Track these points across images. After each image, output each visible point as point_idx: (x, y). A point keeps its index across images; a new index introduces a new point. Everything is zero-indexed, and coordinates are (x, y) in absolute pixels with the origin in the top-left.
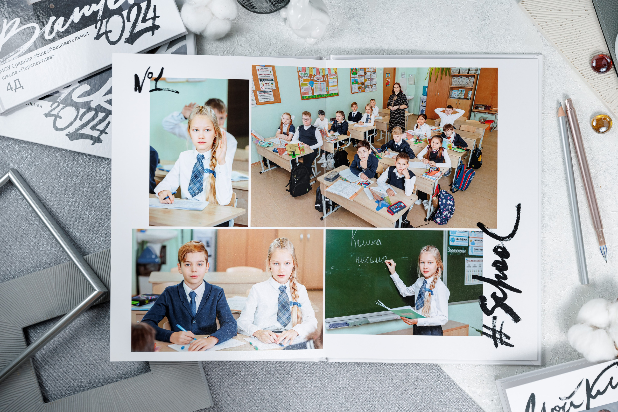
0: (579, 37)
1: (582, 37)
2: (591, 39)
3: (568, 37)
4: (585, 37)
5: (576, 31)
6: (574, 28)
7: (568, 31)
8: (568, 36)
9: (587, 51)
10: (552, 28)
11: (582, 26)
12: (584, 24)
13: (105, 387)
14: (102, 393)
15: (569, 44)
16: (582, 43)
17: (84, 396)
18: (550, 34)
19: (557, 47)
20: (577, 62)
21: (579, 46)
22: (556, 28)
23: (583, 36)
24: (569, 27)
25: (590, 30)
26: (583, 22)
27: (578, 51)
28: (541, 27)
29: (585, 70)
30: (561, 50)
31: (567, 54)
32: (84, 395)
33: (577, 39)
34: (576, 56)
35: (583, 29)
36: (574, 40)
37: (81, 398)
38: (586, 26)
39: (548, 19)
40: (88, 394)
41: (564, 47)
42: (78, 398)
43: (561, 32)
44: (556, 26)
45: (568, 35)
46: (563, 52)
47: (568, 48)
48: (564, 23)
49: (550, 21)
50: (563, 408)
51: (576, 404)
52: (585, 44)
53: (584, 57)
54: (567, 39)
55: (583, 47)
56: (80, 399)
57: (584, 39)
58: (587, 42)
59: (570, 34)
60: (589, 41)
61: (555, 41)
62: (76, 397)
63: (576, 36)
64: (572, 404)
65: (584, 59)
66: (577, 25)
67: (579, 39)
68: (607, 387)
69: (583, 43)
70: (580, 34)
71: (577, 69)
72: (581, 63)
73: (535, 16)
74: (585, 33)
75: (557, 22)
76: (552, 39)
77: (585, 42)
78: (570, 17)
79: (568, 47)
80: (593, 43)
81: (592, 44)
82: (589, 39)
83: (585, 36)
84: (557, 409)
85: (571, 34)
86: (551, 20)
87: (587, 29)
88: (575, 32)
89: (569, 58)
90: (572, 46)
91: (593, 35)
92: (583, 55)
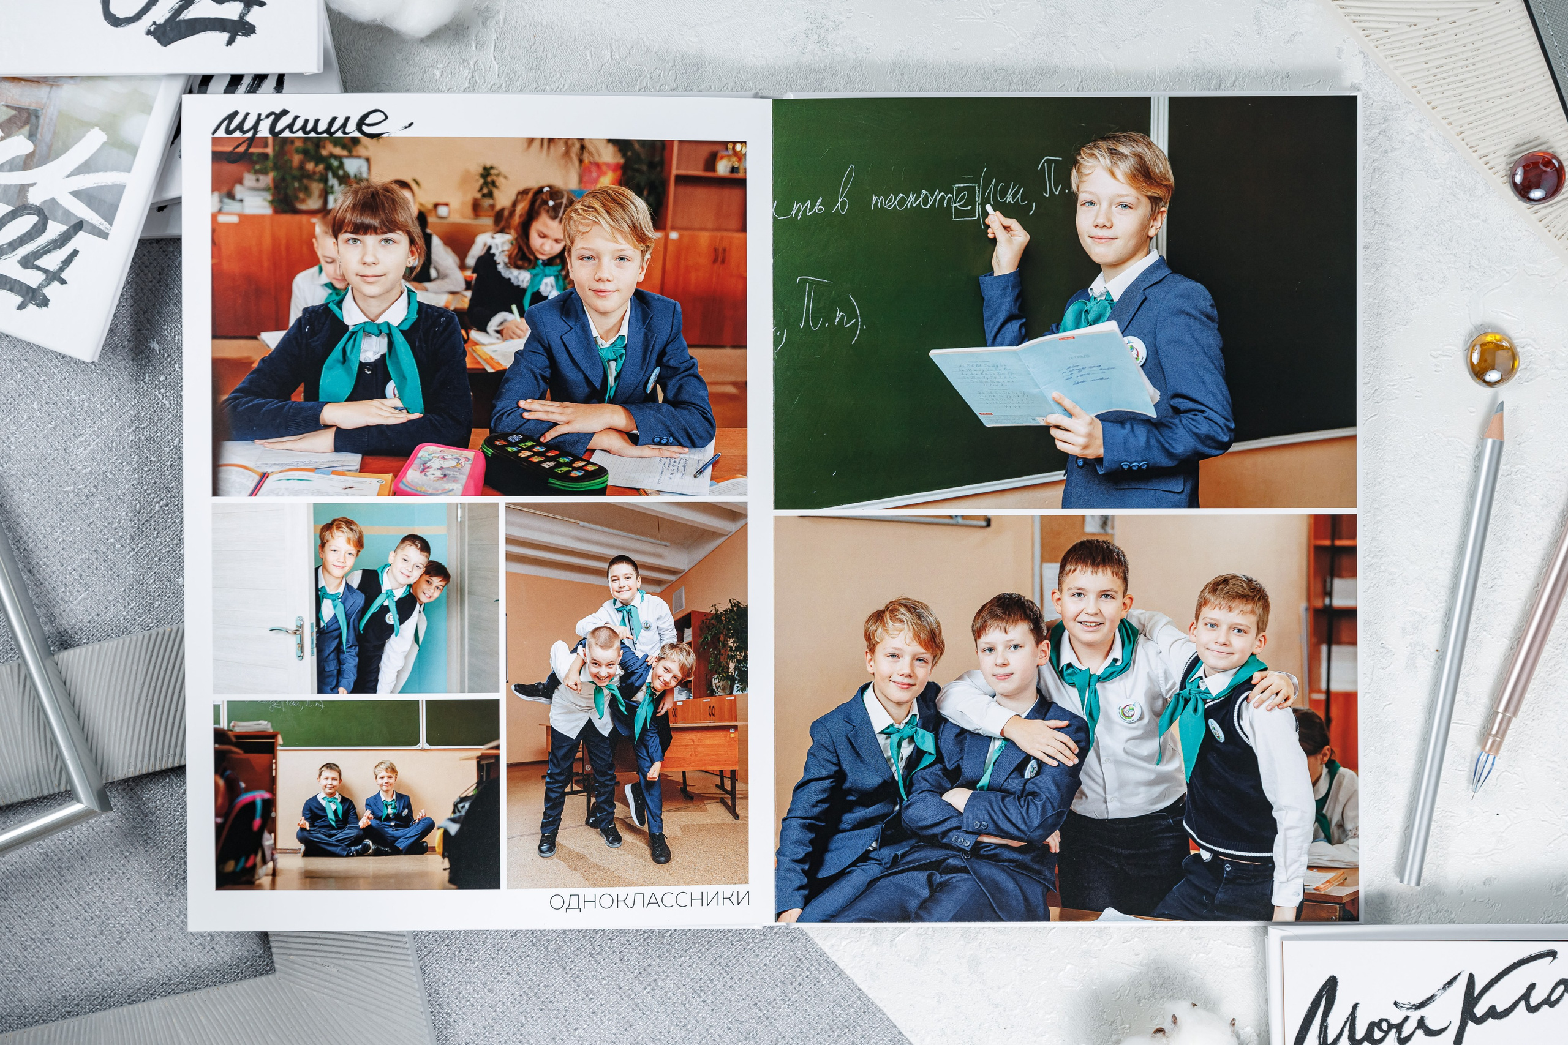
0: (1474, 67)
1: (1481, 65)
2: (1506, 71)
3: (1445, 68)
4: (1490, 66)
5: (1465, 49)
6: (1461, 43)
7: (1444, 50)
8: (1446, 64)
9: (1498, 102)
10: (1401, 44)
11: (1481, 36)
12: (1487, 31)
13: (143, 1007)
14: (131, 1023)
15: (1450, 87)
16: (1483, 82)
17: (79, 1029)
18: (1397, 61)
19: (1418, 95)
20: (1472, 132)
21: (1476, 90)
22: (1412, 45)
23: (1486, 63)
24: (1445, 40)
25: (1502, 47)
26: (1482, 26)
27: (1475, 103)
28: (1372, 45)
29: (1496, 155)
30: (1429, 103)
31: (1445, 114)
32: (80, 1025)
33: (1469, 72)
34: (1469, 116)
35: (1482, 44)
36: (1462, 74)
37: (70, 1034)
38: (1491, 37)
39: (1390, 22)
40: (91, 1023)
41: (1435, 93)
42: (61, 1033)
43: (1426, 55)
44: (1412, 38)
45: (1446, 61)
46: (1434, 108)
47: (1447, 97)
48: (1433, 30)
49: (1395, 26)
50: (1399, 1027)
51: (1432, 1025)
52: (1492, 85)
53: (1491, 119)
54: (1442, 72)
55: (1486, 93)
56: (67, 1036)
57: (1489, 69)
58: (1495, 78)
59: (1449, 60)
60: (1503, 75)
61: (1412, 80)
62: (56, 1031)
63: (1466, 62)
64: (1421, 1024)
65: (1491, 125)
66: (1467, 34)
67: (1475, 70)
68: (1515, 1004)
69: (1487, 80)
70: (1477, 59)
71: (1475, 151)
72: (1482, 135)
73: (1355, 15)
74: (1490, 55)
75: (1413, 28)
76: (1404, 74)
77: (1491, 79)
78: (1450, 13)
79: (1446, 94)
80: (1511, 79)
81: (1510, 83)
82: (1502, 69)
83: (1490, 62)
84: (1385, 1026)
85: (1454, 58)
86: (1399, 23)
87: (1495, 43)
88: (1463, 53)
89: (1450, 124)
90: (1458, 91)
91: (1510, 59)
92: (1489, 112)
